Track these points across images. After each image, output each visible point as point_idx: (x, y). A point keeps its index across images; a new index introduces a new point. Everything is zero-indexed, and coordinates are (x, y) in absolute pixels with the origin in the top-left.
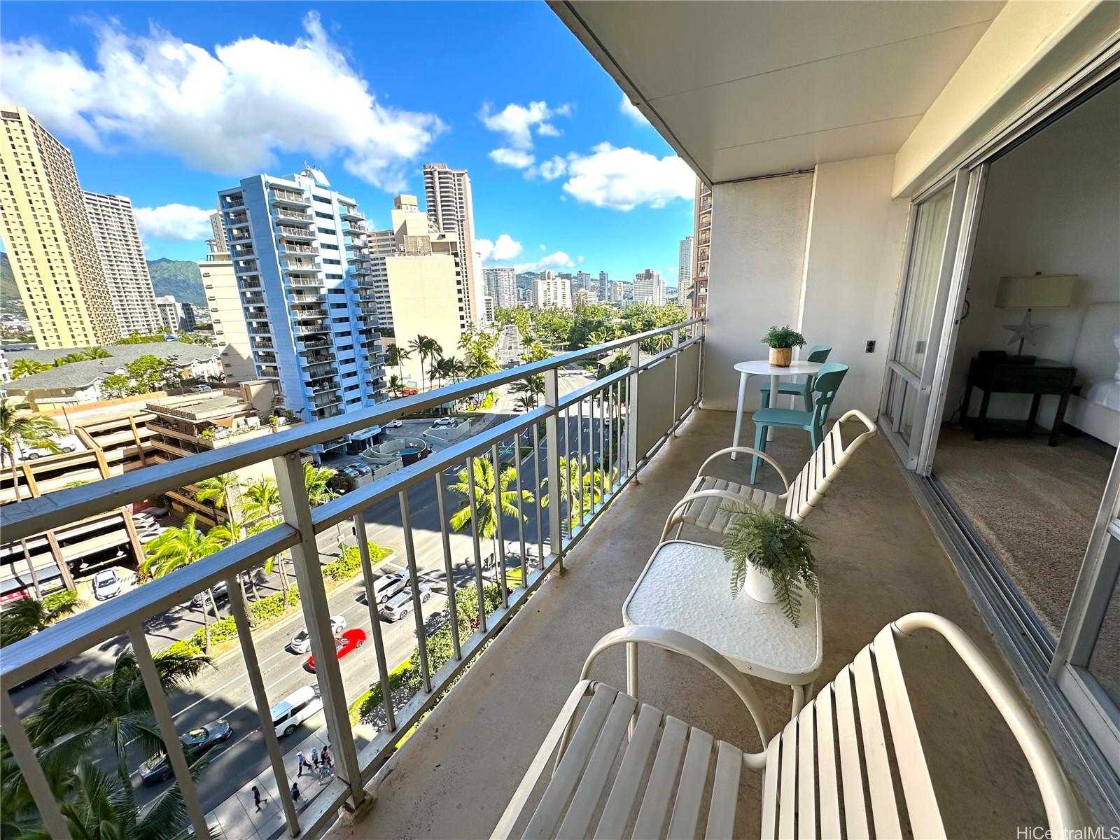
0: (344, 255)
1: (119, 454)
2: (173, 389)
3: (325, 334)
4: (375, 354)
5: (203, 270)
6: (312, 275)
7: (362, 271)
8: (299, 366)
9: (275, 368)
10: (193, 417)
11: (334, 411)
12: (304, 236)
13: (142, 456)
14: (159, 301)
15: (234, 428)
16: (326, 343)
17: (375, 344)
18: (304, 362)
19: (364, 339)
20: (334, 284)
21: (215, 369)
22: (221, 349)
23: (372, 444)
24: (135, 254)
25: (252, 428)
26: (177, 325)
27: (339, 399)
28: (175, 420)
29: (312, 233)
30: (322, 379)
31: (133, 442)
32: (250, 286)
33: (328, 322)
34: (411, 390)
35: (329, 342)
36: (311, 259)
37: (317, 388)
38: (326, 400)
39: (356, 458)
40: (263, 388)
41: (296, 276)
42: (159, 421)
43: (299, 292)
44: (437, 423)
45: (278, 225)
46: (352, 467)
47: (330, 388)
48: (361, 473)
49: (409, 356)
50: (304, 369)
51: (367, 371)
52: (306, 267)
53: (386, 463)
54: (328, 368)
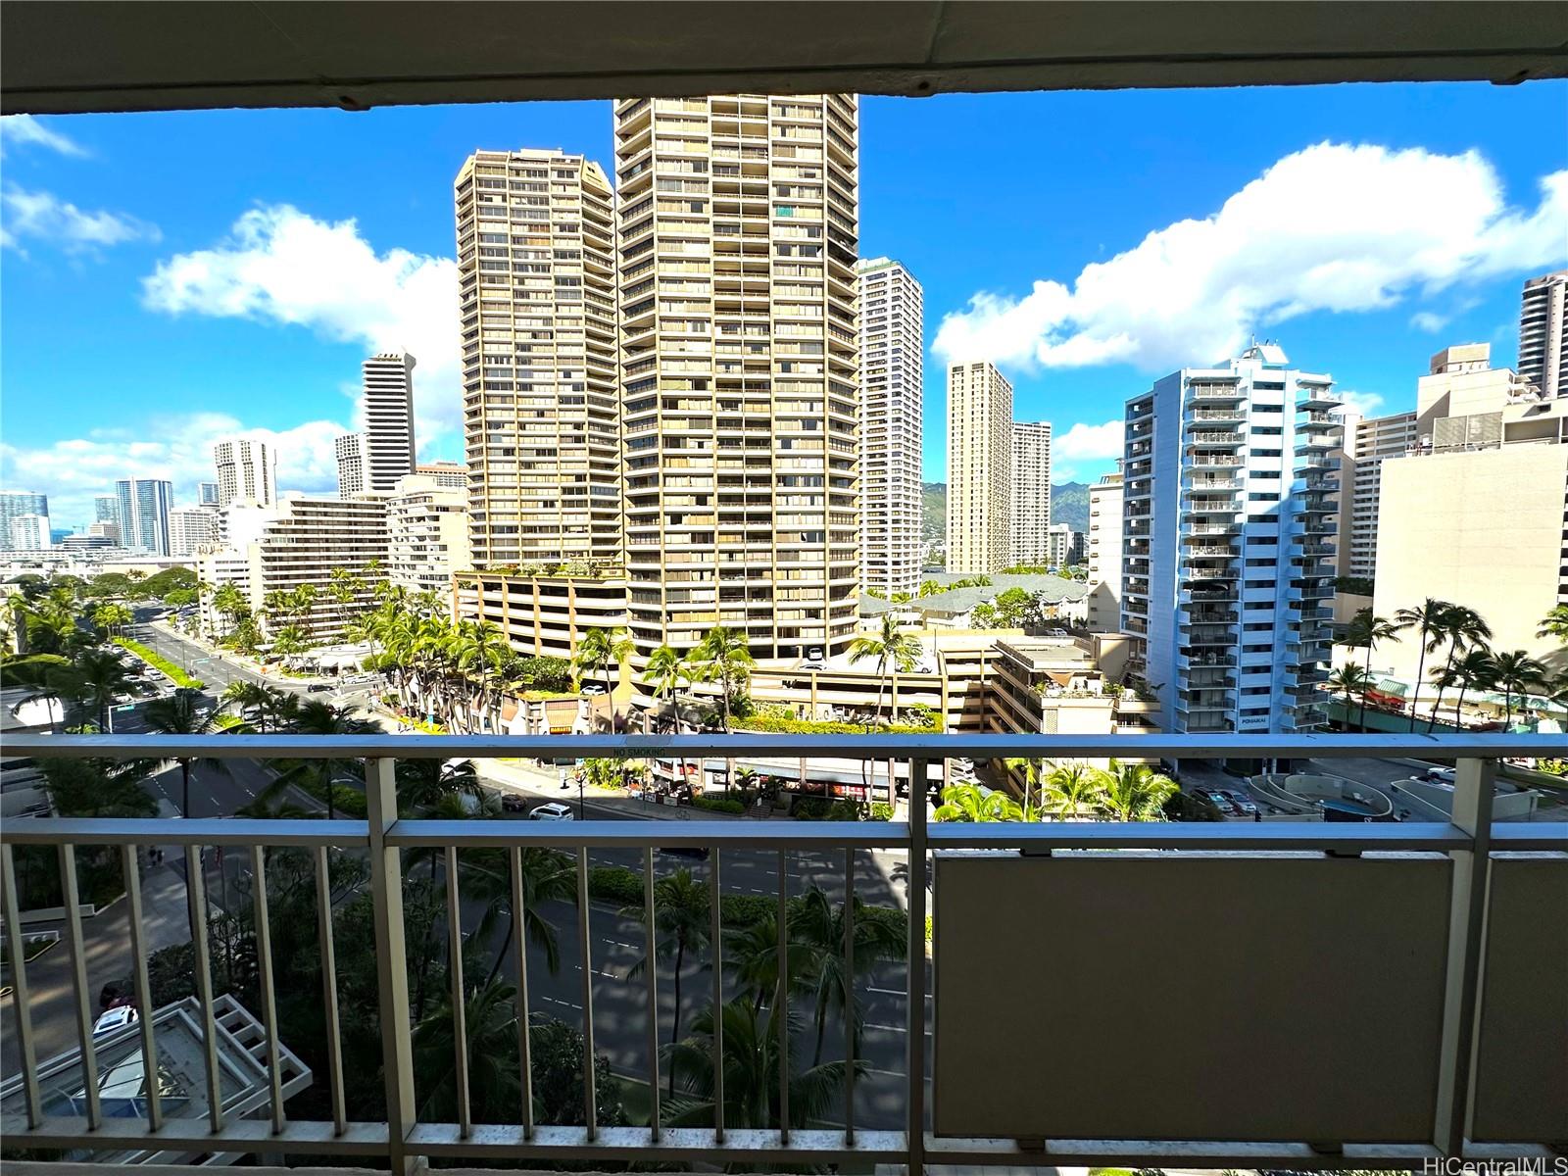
0: (1289, 464)
1: (963, 686)
2: (1032, 629)
3: (1228, 582)
4: (1316, 622)
5: (1094, 495)
6: (1228, 496)
7: (1320, 487)
8: (1177, 623)
9: (1145, 621)
10: (1031, 664)
11: (1217, 698)
12: (1226, 442)
13: (982, 694)
14: (1052, 529)
15: (1070, 688)
16: (1227, 594)
17: (1320, 605)
18: (1186, 619)
19: (1298, 595)
20: (1263, 508)
21: (1081, 611)
22: (1092, 589)
23: (1274, 770)
24: (1042, 479)
25: (1090, 694)
26: (1064, 556)
27: (1230, 682)
28: (1016, 664)
29: (1241, 436)
30: (1207, 647)
31: (978, 678)
32: (1138, 514)
33: (1237, 564)
34: (1386, 697)
35: (1232, 594)
36: (1230, 473)
37: (1196, 659)
38: (1207, 679)
39: (1238, 782)
40: (1119, 646)
41: (1201, 497)
42: (1003, 662)
43: (1201, 520)
44: (1436, 775)
45: (1190, 431)
46: (1224, 794)
47: (1218, 663)
48: (1238, 809)
49: (1396, 634)
50: (1184, 629)
51: (1293, 647)
52: (1221, 485)
53: (1290, 809)
54: (1221, 633)
